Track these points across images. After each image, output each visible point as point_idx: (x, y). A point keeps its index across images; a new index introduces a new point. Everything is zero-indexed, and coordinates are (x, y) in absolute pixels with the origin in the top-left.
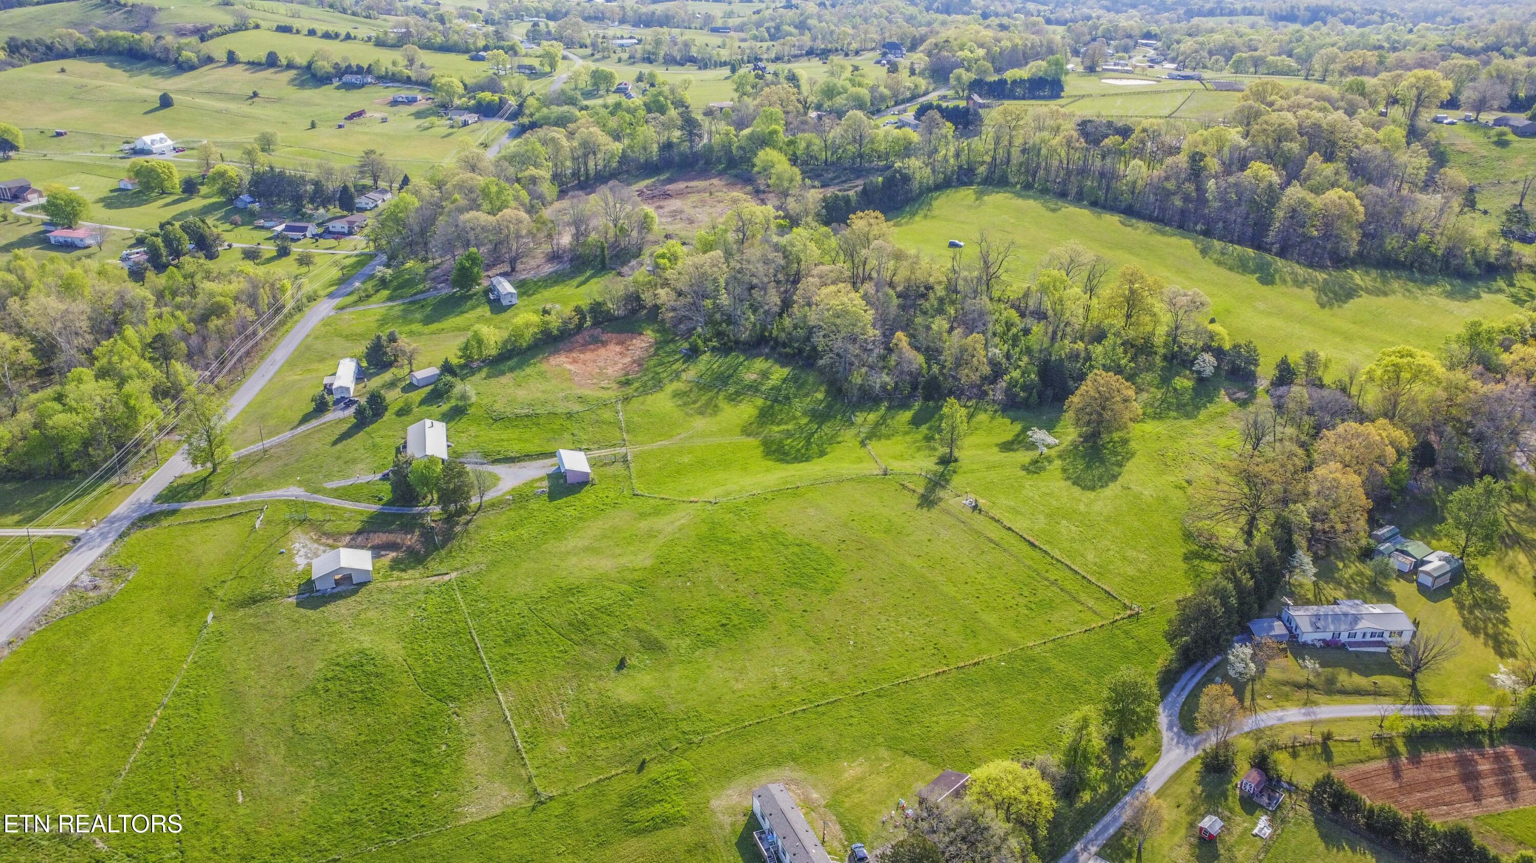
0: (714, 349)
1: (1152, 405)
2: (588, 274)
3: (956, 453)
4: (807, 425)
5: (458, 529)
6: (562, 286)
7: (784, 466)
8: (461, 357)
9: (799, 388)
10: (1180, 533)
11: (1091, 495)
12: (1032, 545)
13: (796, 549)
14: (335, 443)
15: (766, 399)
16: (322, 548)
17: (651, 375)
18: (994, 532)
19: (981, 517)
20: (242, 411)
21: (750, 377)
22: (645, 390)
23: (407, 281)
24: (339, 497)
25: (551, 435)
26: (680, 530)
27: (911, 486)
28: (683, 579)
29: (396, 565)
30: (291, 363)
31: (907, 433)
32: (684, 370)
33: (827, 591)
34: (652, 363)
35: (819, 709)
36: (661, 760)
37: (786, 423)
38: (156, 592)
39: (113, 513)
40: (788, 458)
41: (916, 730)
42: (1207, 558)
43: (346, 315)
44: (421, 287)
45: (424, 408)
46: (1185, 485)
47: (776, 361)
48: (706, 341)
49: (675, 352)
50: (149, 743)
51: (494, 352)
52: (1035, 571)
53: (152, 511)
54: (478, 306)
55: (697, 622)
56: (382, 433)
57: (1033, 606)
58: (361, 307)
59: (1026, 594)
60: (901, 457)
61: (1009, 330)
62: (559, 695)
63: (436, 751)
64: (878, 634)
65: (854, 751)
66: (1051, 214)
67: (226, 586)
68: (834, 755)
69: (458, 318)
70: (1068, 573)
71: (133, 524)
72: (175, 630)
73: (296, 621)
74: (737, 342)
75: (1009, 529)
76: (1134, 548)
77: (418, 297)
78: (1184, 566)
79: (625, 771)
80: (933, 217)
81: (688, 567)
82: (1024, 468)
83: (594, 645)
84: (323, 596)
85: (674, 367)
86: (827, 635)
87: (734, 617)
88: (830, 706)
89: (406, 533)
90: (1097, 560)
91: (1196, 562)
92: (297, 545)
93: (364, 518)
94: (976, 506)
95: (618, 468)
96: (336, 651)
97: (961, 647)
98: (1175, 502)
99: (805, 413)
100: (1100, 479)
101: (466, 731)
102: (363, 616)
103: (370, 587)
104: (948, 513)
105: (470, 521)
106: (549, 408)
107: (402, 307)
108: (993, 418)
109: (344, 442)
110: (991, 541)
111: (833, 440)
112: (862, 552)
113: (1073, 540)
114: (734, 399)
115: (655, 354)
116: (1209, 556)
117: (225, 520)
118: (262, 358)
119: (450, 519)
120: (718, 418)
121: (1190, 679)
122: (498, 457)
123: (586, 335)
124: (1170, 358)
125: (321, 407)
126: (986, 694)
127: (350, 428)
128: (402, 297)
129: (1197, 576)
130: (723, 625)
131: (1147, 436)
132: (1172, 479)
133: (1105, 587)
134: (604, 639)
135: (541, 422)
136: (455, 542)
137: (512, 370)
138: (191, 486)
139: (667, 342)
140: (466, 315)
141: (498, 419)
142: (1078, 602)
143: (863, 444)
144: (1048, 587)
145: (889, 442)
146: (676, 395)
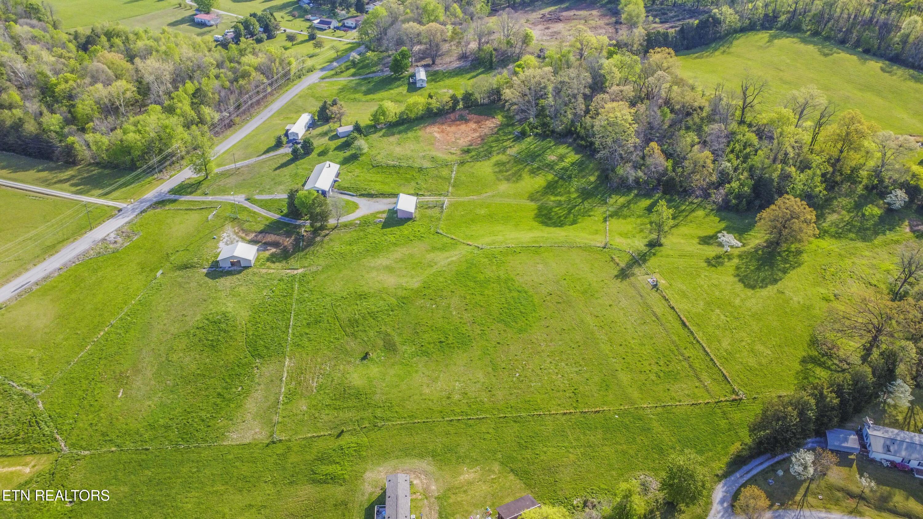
0: (536, 135)
1: (837, 226)
2: (480, 71)
3: (663, 240)
4: (575, 199)
5: (318, 239)
6: (459, 77)
7: (544, 228)
8: (372, 120)
9: (581, 171)
10: (808, 339)
11: (749, 292)
12: (684, 324)
13: (515, 294)
14: (276, 169)
15: (556, 175)
16: (237, 239)
17: (486, 148)
18: (660, 308)
19: (657, 295)
20: (240, 141)
21: (551, 157)
22: (477, 159)
23: (368, 64)
24: (261, 206)
25: (403, 182)
26: (449, 264)
27: (617, 260)
28: (433, 302)
29: (272, 259)
30: (280, 112)
31: (639, 217)
32: (510, 147)
33: (520, 331)
34: (492, 139)
35: (470, 422)
36: (353, 432)
37: (561, 196)
38: (143, 251)
39: (145, 197)
40: (549, 222)
41: (528, 454)
42: (822, 365)
43: (323, 84)
44: (374, 69)
45: (336, 152)
46: (832, 298)
47: (574, 149)
48: (533, 128)
49: (510, 133)
50: (93, 347)
51: (394, 120)
52: (676, 346)
53: (164, 199)
54: (401, 85)
55: (426, 336)
56: (304, 166)
57: (662, 375)
58: (334, 79)
59: (661, 363)
60: (625, 235)
61: (745, 149)
62: (320, 369)
63: (234, 390)
64: (539, 372)
65: (477, 460)
66: (822, 58)
67: (178, 254)
68: (461, 460)
69: (386, 93)
70: (701, 354)
71: (151, 206)
72: (140, 277)
73: (201, 286)
74: (553, 132)
75: (673, 308)
76: (764, 344)
77: (371, 75)
78: (799, 367)
79: (330, 435)
80: (729, 53)
81: (440, 293)
82: (708, 262)
83: (356, 338)
84: (222, 272)
85: (505, 144)
86: (503, 365)
87: (451, 338)
88: (478, 421)
89: (286, 237)
90: (729, 347)
91: (810, 366)
92: (225, 234)
93: (267, 223)
94: (656, 285)
95: (435, 212)
96: (211, 310)
97: (593, 396)
98: (817, 312)
99: (577, 190)
100: (763, 281)
101: (257, 381)
102: (236, 289)
103: (250, 270)
104: (634, 287)
105: (327, 235)
106: (410, 163)
107: (357, 81)
108: (707, 215)
109: (281, 169)
110: (655, 315)
111: (586, 213)
112: (559, 305)
113: (718, 327)
114: (533, 172)
115: (497, 133)
116: (824, 363)
117: (197, 211)
118: (266, 107)
119: (316, 232)
120: (518, 185)
121: (757, 466)
122: (364, 192)
123: (457, 114)
124: (870, 189)
125: (279, 144)
126: (592, 438)
127: (289, 161)
128: (360, 75)
129: (806, 378)
130: (441, 342)
131: (820, 251)
132: (823, 291)
133: (725, 372)
134: (363, 335)
135: (401, 172)
136: (312, 248)
137: (400, 132)
138: (191, 185)
139: (508, 125)
140: (392, 91)
141: (377, 167)
142: (698, 379)
143: (605, 220)
144: (680, 361)
145: (624, 221)
146: (497, 164)
